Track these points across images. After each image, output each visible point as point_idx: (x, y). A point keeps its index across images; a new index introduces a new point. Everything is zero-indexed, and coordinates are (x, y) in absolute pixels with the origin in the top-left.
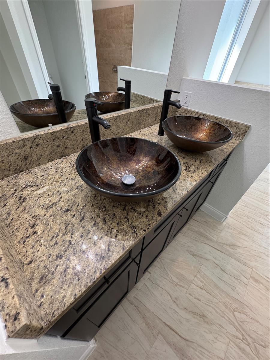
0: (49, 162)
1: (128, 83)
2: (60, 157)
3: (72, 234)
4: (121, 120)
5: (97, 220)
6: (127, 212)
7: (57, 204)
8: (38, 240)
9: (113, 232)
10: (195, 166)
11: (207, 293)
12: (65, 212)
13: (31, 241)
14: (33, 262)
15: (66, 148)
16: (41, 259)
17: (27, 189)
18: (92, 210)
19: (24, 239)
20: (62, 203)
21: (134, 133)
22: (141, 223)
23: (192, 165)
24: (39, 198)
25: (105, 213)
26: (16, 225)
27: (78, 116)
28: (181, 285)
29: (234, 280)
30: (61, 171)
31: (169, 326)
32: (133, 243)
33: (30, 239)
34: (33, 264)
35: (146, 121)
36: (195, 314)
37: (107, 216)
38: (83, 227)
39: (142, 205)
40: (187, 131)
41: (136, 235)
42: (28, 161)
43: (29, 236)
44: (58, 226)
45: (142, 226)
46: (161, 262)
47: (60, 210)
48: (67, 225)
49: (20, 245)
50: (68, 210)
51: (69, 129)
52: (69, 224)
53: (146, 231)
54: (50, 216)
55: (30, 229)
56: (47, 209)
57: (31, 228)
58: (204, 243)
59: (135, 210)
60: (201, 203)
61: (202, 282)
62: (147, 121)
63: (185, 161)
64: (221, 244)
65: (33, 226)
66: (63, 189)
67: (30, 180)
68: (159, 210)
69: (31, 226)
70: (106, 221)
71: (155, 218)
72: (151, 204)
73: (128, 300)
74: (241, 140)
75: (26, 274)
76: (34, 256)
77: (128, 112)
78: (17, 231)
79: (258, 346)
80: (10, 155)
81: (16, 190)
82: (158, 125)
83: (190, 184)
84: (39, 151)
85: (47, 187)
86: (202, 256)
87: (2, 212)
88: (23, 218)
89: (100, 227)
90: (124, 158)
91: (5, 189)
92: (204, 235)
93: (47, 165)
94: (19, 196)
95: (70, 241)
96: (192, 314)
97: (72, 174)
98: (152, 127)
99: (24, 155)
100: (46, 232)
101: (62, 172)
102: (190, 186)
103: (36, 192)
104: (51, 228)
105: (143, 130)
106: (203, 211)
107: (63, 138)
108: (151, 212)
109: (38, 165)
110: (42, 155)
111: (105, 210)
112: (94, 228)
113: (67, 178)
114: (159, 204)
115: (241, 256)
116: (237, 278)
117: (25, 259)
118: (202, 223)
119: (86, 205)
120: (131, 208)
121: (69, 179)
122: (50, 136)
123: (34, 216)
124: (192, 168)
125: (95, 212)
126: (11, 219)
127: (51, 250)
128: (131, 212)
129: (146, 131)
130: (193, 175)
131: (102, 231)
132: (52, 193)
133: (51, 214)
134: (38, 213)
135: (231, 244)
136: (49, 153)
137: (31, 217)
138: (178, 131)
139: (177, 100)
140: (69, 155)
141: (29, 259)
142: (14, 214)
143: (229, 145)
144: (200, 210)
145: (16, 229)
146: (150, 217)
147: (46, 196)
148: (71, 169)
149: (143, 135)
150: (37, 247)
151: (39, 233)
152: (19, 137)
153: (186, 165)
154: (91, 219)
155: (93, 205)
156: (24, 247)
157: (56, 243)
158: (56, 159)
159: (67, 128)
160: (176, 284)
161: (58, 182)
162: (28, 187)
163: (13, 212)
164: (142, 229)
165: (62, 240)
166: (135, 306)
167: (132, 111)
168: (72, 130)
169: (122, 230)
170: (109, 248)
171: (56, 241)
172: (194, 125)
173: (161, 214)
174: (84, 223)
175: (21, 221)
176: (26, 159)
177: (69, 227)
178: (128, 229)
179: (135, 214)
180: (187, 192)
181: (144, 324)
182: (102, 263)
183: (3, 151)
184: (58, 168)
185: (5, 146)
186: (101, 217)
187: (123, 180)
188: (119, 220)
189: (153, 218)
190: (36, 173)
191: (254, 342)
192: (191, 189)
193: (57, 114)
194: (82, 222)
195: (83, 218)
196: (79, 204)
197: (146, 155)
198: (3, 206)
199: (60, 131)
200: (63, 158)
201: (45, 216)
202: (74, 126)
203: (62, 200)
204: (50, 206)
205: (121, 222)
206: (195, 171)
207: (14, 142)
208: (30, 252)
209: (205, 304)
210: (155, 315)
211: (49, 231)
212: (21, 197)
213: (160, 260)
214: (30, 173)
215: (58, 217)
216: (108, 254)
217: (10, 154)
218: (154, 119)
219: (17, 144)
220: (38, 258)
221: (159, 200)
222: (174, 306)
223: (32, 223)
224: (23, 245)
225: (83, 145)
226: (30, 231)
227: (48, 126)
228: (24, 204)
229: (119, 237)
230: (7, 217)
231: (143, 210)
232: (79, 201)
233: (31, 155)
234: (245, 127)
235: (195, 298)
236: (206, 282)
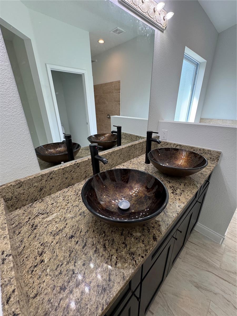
0: (58, 191)
1: (119, 128)
2: (67, 187)
3: (75, 262)
4: (115, 154)
5: (98, 246)
6: (125, 237)
7: (63, 230)
8: (44, 270)
9: (113, 260)
10: (180, 189)
12: (69, 238)
13: (38, 271)
14: (38, 295)
15: (72, 179)
16: (46, 292)
17: (39, 216)
18: (93, 236)
19: (32, 269)
20: (67, 230)
21: (126, 163)
22: (138, 249)
23: (178, 188)
24: (48, 225)
25: (105, 238)
26: (27, 254)
27: (81, 152)
30: (68, 199)
32: (133, 271)
33: (38, 268)
34: (38, 298)
35: (134, 153)
37: (107, 241)
38: (86, 255)
39: (138, 230)
40: (169, 159)
41: (134, 262)
42: (43, 192)
43: (37, 264)
44: (63, 253)
45: (140, 252)
46: (163, 296)
47: (66, 236)
48: (71, 252)
49: (28, 275)
50: (72, 237)
51: (76, 165)
52: (73, 251)
53: (144, 257)
54: (57, 243)
55: (38, 257)
56: (54, 236)
57: (39, 257)
58: (207, 271)
59: (131, 234)
60: (195, 223)
62: (135, 153)
63: (171, 185)
65: (41, 254)
66: (69, 215)
67: (42, 208)
68: (154, 234)
69: (39, 254)
70: (105, 247)
71: (151, 242)
72: (145, 228)
74: (216, 163)
75: (31, 310)
76: (40, 287)
77: (120, 148)
78: (27, 259)
80: (30, 188)
81: (30, 218)
82: (144, 155)
83: (179, 206)
84: (52, 183)
85: (56, 214)
86: (208, 289)
87: (16, 240)
88: (33, 245)
89: (101, 254)
90: (119, 185)
91: (21, 218)
92: (204, 261)
93: (56, 194)
94: (31, 224)
95: (73, 270)
97: (76, 201)
98: (140, 157)
99: (40, 187)
100: (52, 260)
101: (68, 200)
102: (179, 208)
103: (46, 220)
104: (57, 256)
105: (132, 160)
106: (198, 232)
107: (71, 171)
108: (147, 236)
109: (50, 194)
110: (53, 186)
111: (105, 236)
112: (95, 255)
113: (72, 205)
114: (153, 227)
117: (31, 292)
118: (200, 245)
119: (88, 231)
120: (128, 233)
121: (73, 206)
122: (61, 171)
123: (43, 244)
124: (178, 191)
125: (96, 238)
126: (23, 246)
127: (56, 281)
128: (128, 237)
129: (135, 160)
130: (180, 197)
131: (103, 258)
132: (59, 220)
133: (57, 241)
134: (46, 240)
136: (59, 184)
137: (40, 244)
138: (161, 160)
139: (157, 136)
140: (74, 185)
141: (35, 292)
142: (26, 242)
143: (207, 169)
144: (195, 230)
145: (27, 257)
146: (146, 242)
147: (54, 223)
148: (76, 197)
149: (133, 164)
150: (43, 277)
151: (46, 262)
152: (39, 174)
153: (172, 188)
154: (92, 245)
155: (94, 231)
156: (31, 277)
157: (61, 273)
158: (63, 188)
159: (75, 164)
161: (65, 209)
162: (40, 215)
163: (25, 240)
164: (139, 255)
165: (66, 269)
167: (124, 147)
168: (78, 165)
169: (121, 257)
170: (109, 278)
171: (61, 271)
172: (173, 154)
173: (156, 239)
174: (87, 249)
175: (32, 248)
176: (41, 190)
177: (72, 255)
178: (126, 256)
179: (132, 239)
180: (177, 215)
182: (104, 296)
183: (26, 185)
184: (65, 196)
185: (28, 181)
186: (101, 243)
187: (119, 205)
188: (118, 246)
189: (149, 243)
190: (47, 202)
192: (180, 212)
193: (67, 153)
194: (85, 248)
195: (85, 245)
196: (82, 230)
197: (137, 182)
198: (18, 234)
199: (69, 166)
200: (69, 187)
201: (52, 243)
202: (80, 162)
203: (67, 226)
204: (57, 232)
205: (119, 247)
206: (181, 194)
207: (35, 178)
208: (36, 284)
211: (55, 259)
212: (33, 224)
213: (161, 295)
214: (43, 202)
215: (63, 244)
216: (109, 285)
217: (30, 187)
218: (141, 151)
219: (37, 179)
220: (43, 290)
221: (152, 224)
223: (40, 250)
224: (31, 275)
225: (86, 175)
226: (39, 259)
227: (61, 163)
228: (35, 231)
229: (119, 265)
230: (20, 245)
231: (139, 234)
232: (82, 227)
233: (46, 187)
234: (217, 153)
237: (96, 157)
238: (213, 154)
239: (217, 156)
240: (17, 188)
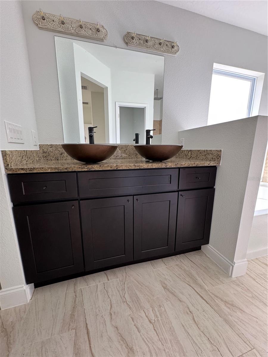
11: (153, 330)
28: (130, 305)
29: (206, 341)
31: (87, 330)
36: (123, 339)
42: (62, 156)
46: (126, 277)
58: (188, 284)
61: (156, 316)
64: (213, 295)
73: (75, 288)
86: (175, 294)
92: (193, 277)
96: (119, 338)
99: (61, 152)
106: (209, 258)
115: (239, 323)
116: (212, 342)
118: (200, 266)
135: (231, 303)
144: (205, 255)
160: (125, 301)
166: (76, 296)
181: (70, 313)
183: (54, 147)
209: (143, 339)
210: (84, 312)
213: (125, 275)
217: (56, 150)
222: (107, 318)
234: (216, 151)
235: (135, 325)
236: (161, 320)
238: (213, 153)
239: (217, 155)
240: (50, 148)
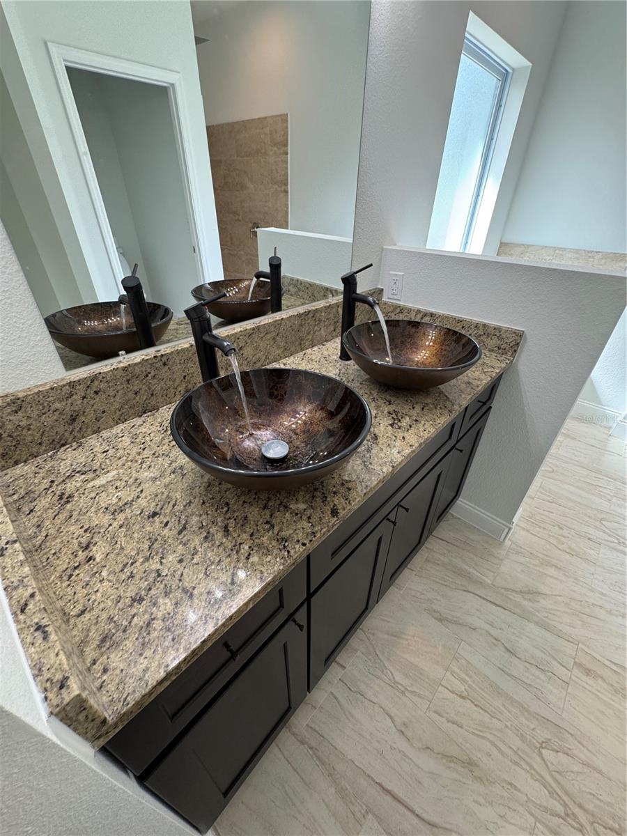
0: (117, 423)
1: (275, 266)
2: (140, 414)
3: (162, 558)
4: (263, 335)
5: (211, 530)
6: (271, 512)
7: (134, 503)
8: (96, 573)
9: (242, 551)
10: (410, 417)
11: (476, 708)
12: (149, 517)
13: (83, 574)
14: (86, 612)
15: (152, 395)
16: (102, 606)
17: (74, 477)
18: (201, 512)
19: (69, 572)
20: (142, 502)
21: (292, 358)
22: (297, 532)
23: (406, 415)
24: (97, 494)
25: (229, 515)
26: (55, 547)
27: (177, 330)
28: (416, 690)
29: (537, 673)
30: (143, 441)
31: (390, 793)
32: (281, 568)
33: (82, 570)
34: (87, 615)
35: (314, 333)
36: (451, 758)
37: (232, 520)
38: (184, 545)
39: (301, 498)
40: (398, 349)
41: (286, 553)
42: (78, 425)
43: (80, 565)
44: (135, 544)
45: (300, 536)
46: (369, 639)
47: (140, 514)
48: (153, 541)
49: (61, 583)
50: (155, 514)
51: (159, 359)
52: (156, 540)
53: (308, 545)
54: (120, 527)
55: (80, 553)
56: (113, 514)
57: (83, 551)
58: (465, 591)
59: (286, 507)
60: (451, 498)
61: (463, 681)
62: (317, 333)
63: (391, 408)
64: (503, 591)
65: (87, 547)
66: (146, 474)
67: (79, 461)
68: (335, 505)
69: (82, 547)
70: (228, 531)
71: (326, 520)
72: (318, 494)
73: (294, 734)
74: (509, 360)
75: (75, 633)
76: (89, 600)
77: (275, 319)
78: (55, 557)
79: (604, 830)
80: (43, 414)
81: (52, 482)
82: (338, 340)
83: (399, 453)
84: (99, 403)
85: (115, 472)
86: (461, 621)
87: (26, 524)
88: (67, 532)
89: (217, 542)
90: (268, 408)
91: (31, 481)
92: (463, 573)
93: (114, 431)
94: (58, 493)
95: (158, 571)
96: (444, 761)
97: (164, 444)
98: (328, 344)
99: (70, 413)
100: (112, 556)
101: (144, 443)
102: (399, 455)
103: (91, 484)
104: (122, 548)
105: (309, 351)
106: (459, 519)
107: (147, 376)
108: (319, 509)
109: (97, 431)
110: (104, 412)
111: (228, 510)
112: (206, 545)
113: (154, 454)
114: (335, 493)
115: (551, 616)
116: (543, 668)
117: (72, 607)
118: (458, 544)
119: (190, 502)
120: (280, 504)
121: (157, 454)
122: (121, 373)
123: (88, 529)
124: (405, 422)
125: (208, 515)
126: (44, 535)
127: (122, 589)
128: (279, 511)
129: (314, 353)
130: (406, 434)
131: (221, 549)
132: (123, 484)
133: (121, 523)
134: (97, 522)
135: (526, 589)
136: (118, 406)
137: (83, 529)
138: (379, 350)
139: (376, 288)
140: (158, 409)
141: (80, 607)
142: (48, 527)
143: (484, 372)
144: (452, 515)
145: (54, 554)
146: (315, 519)
147: (111, 490)
148: (163, 435)
149: (309, 362)
150: (94, 584)
151: (98, 560)
152: (62, 380)
153: (394, 416)
154: (200, 528)
155: (204, 503)
156: (69, 585)
157: (132, 576)
158: (131, 418)
159: (155, 357)
160: (402, 689)
161: (136, 461)
162: (77, 475)
163: (47, 523)
164: (298, 541)
165: (143, 570)
166: (311, 748)
167: (285, 317)
168: (164, 360)
169: (260, 546)
170: (233, 579)
171: (132, 573)
172: (410, 336)
173: (337, 512)
174: (186, 535)
175: (64, 538)
176: (73, 419)
177: (156, 546)
178: (271, 543)
179: (287, 514)
180: (391, 469)
181: (333, 790)
182: (219, 607)
183: (31, 407)
184: (136, 434)
185: (36, 397)
186: (219, 524)
187: (263, 450)
188: (255, 528)
189: (320, 520)
190: (92, 447)
191: (594, 822)
192: (400, 463)
193: (135, 329)
194: (183, 533)
195: (184, 528)
196: (176, 501)
197: (310, 401)
198: (28, 512)
199: (140, 363)
200: (145, 415)
201: (111, 528)
202: (168, 352)
203: (143, 495)
204: (121, 507)
205: (258, 530)
206: (411, 426)
207: (52, 389)
208: (80, 595)
209: (473, 733)
210: (357, 766)
211: (118, 554)
212: (63, 494)
214: (81, 448)
215: (136, 527)
216: (230, 590)
217: (43, 411)
218: (332, 329)
219: (59, 391)
220: (96, 603)
221: (334, 486)
222: (402, 744)
223: (84, 541)
224: (69, 583)
225: (187, 386)
226: (82, 555)
227: (118, 355)
228: (69, 506)
229: (255, 559)
230: (35, 532)
231: (302, 506)
232: (178, 495)
233: (84, 412)
234: (514, 335)
235: (448, 722)
236: (474, 682)
237: (206, 337)
238: (504, 336)
240: (9, 414)
